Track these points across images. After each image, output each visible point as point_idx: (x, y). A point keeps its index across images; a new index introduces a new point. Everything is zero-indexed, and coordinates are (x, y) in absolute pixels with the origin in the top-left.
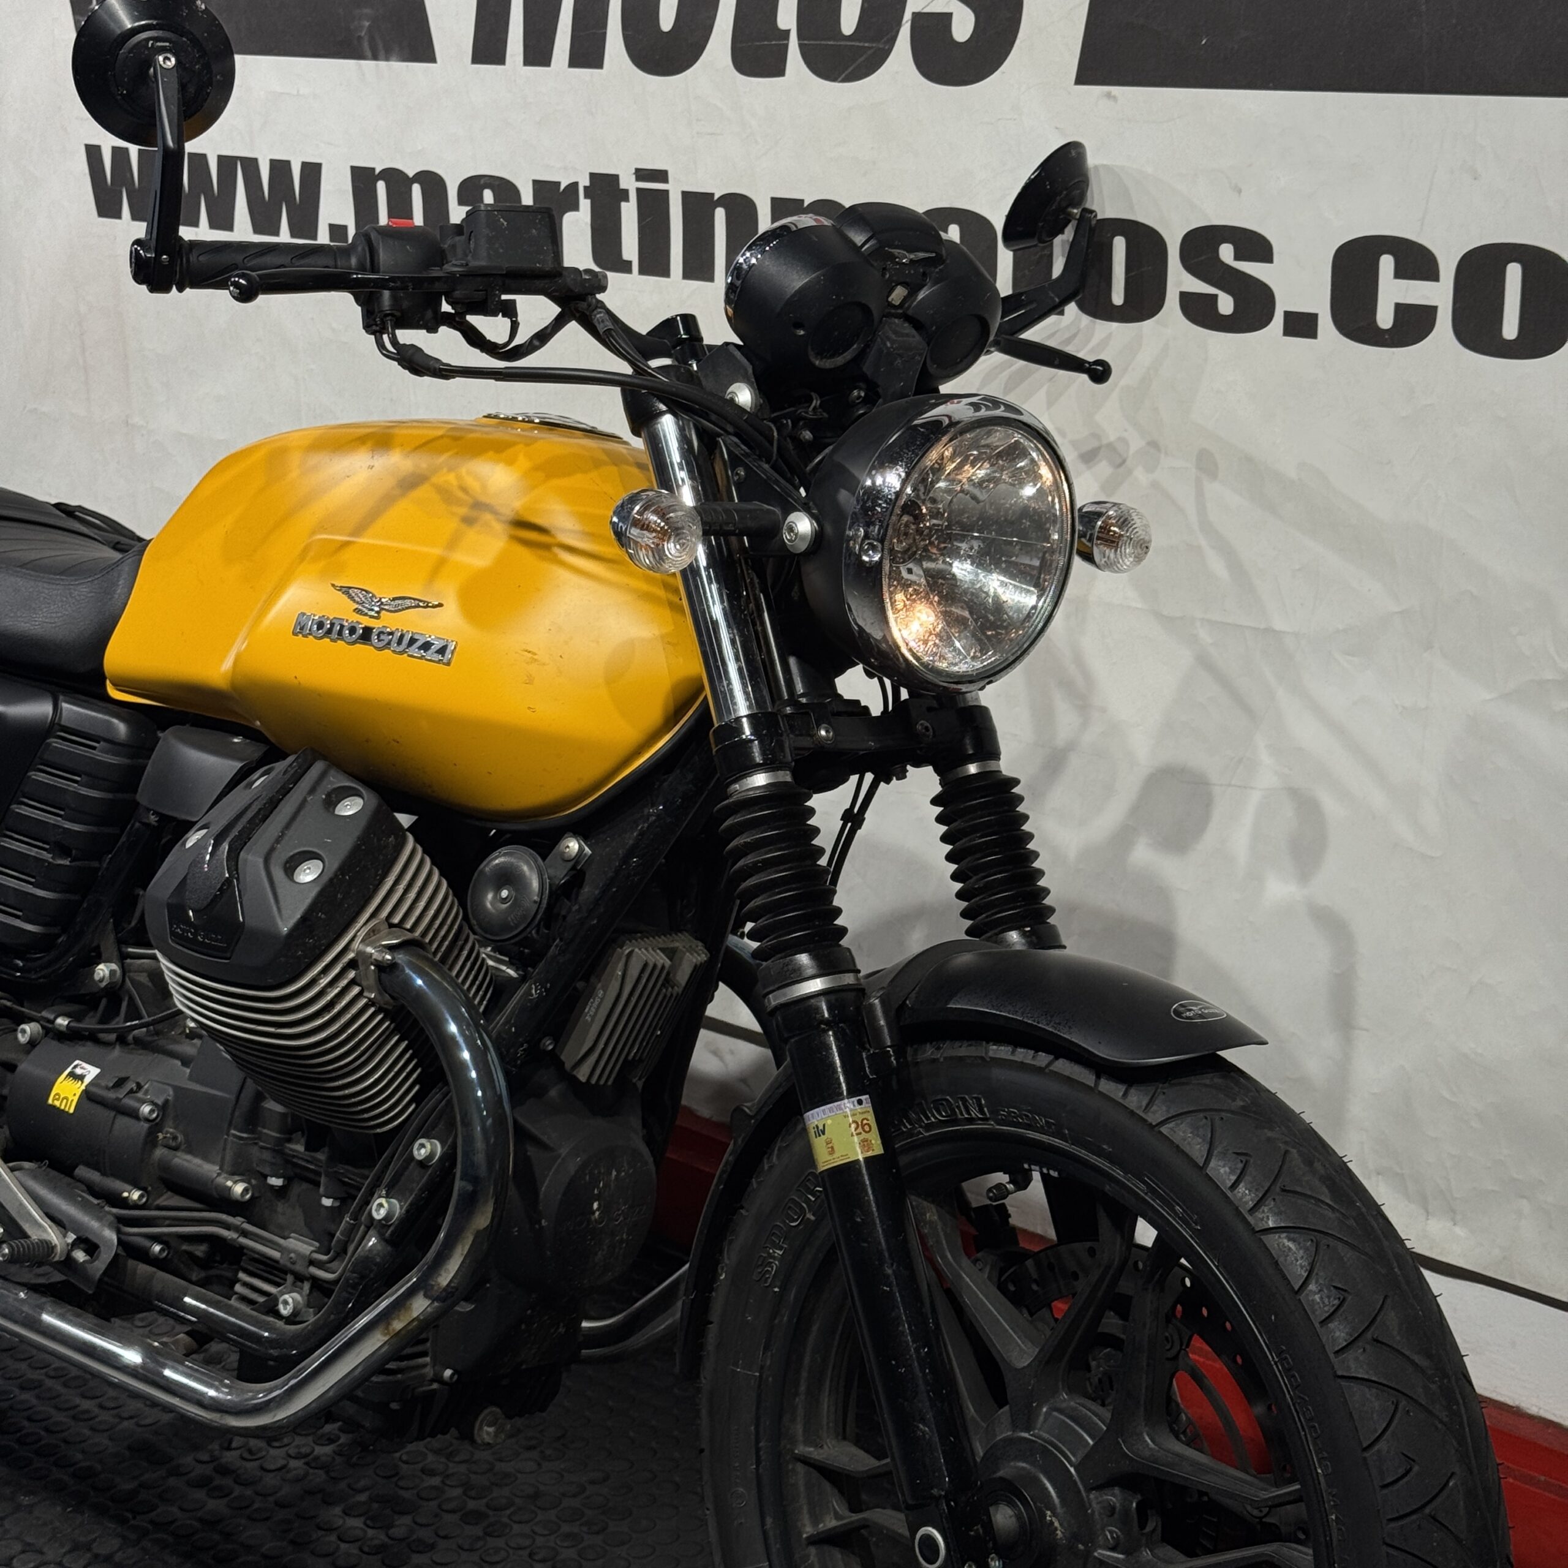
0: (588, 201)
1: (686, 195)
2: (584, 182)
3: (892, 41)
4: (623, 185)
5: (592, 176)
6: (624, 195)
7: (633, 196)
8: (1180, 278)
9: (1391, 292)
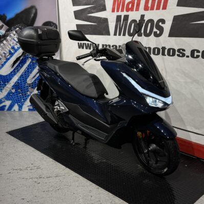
3: (152, 34)
8: (177, 53)
9: (196, 54)
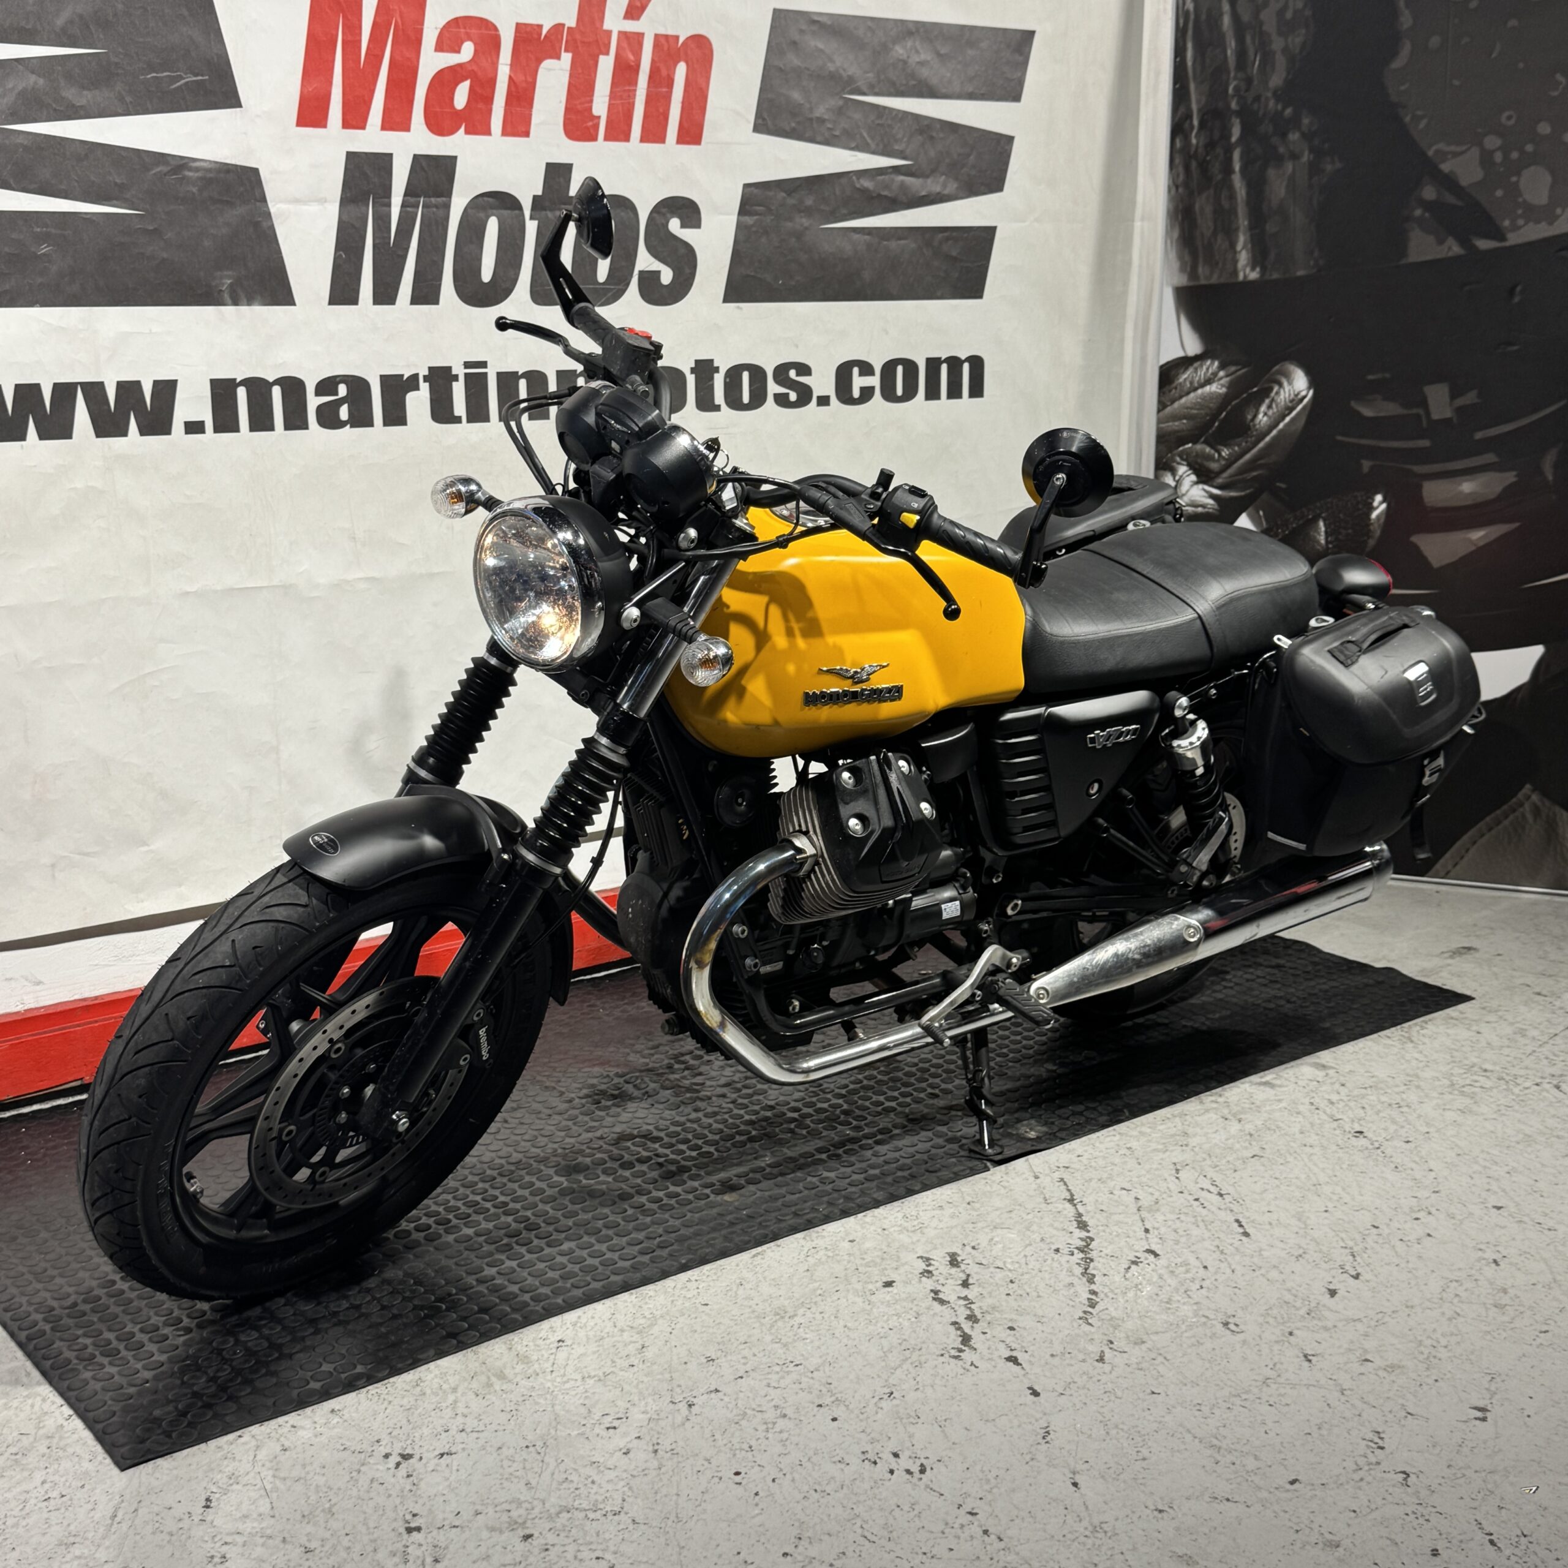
0: (427, 384)
1: (499, 374)
2: (423, 372)
3: (628, 285)
4: (454, 372)
5: (430, 369)
6: (456, 378)
7: (462, 378)
8: (773, 388)
9: (858, 382)
